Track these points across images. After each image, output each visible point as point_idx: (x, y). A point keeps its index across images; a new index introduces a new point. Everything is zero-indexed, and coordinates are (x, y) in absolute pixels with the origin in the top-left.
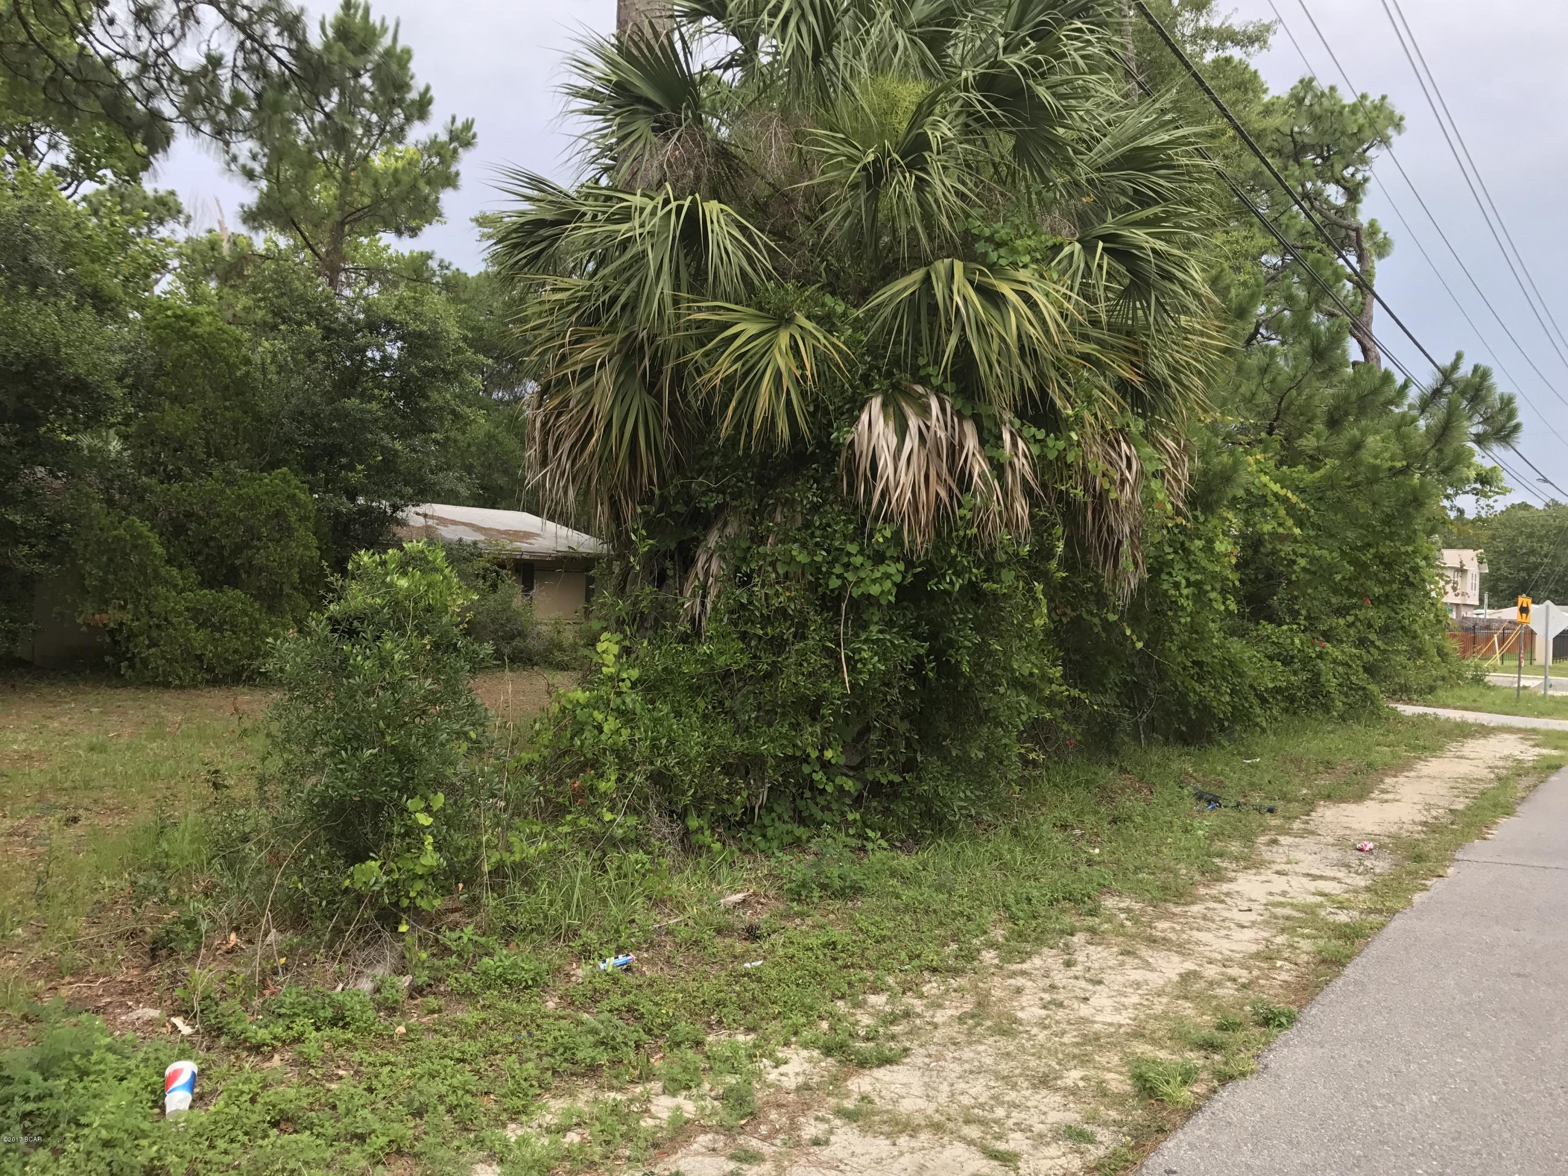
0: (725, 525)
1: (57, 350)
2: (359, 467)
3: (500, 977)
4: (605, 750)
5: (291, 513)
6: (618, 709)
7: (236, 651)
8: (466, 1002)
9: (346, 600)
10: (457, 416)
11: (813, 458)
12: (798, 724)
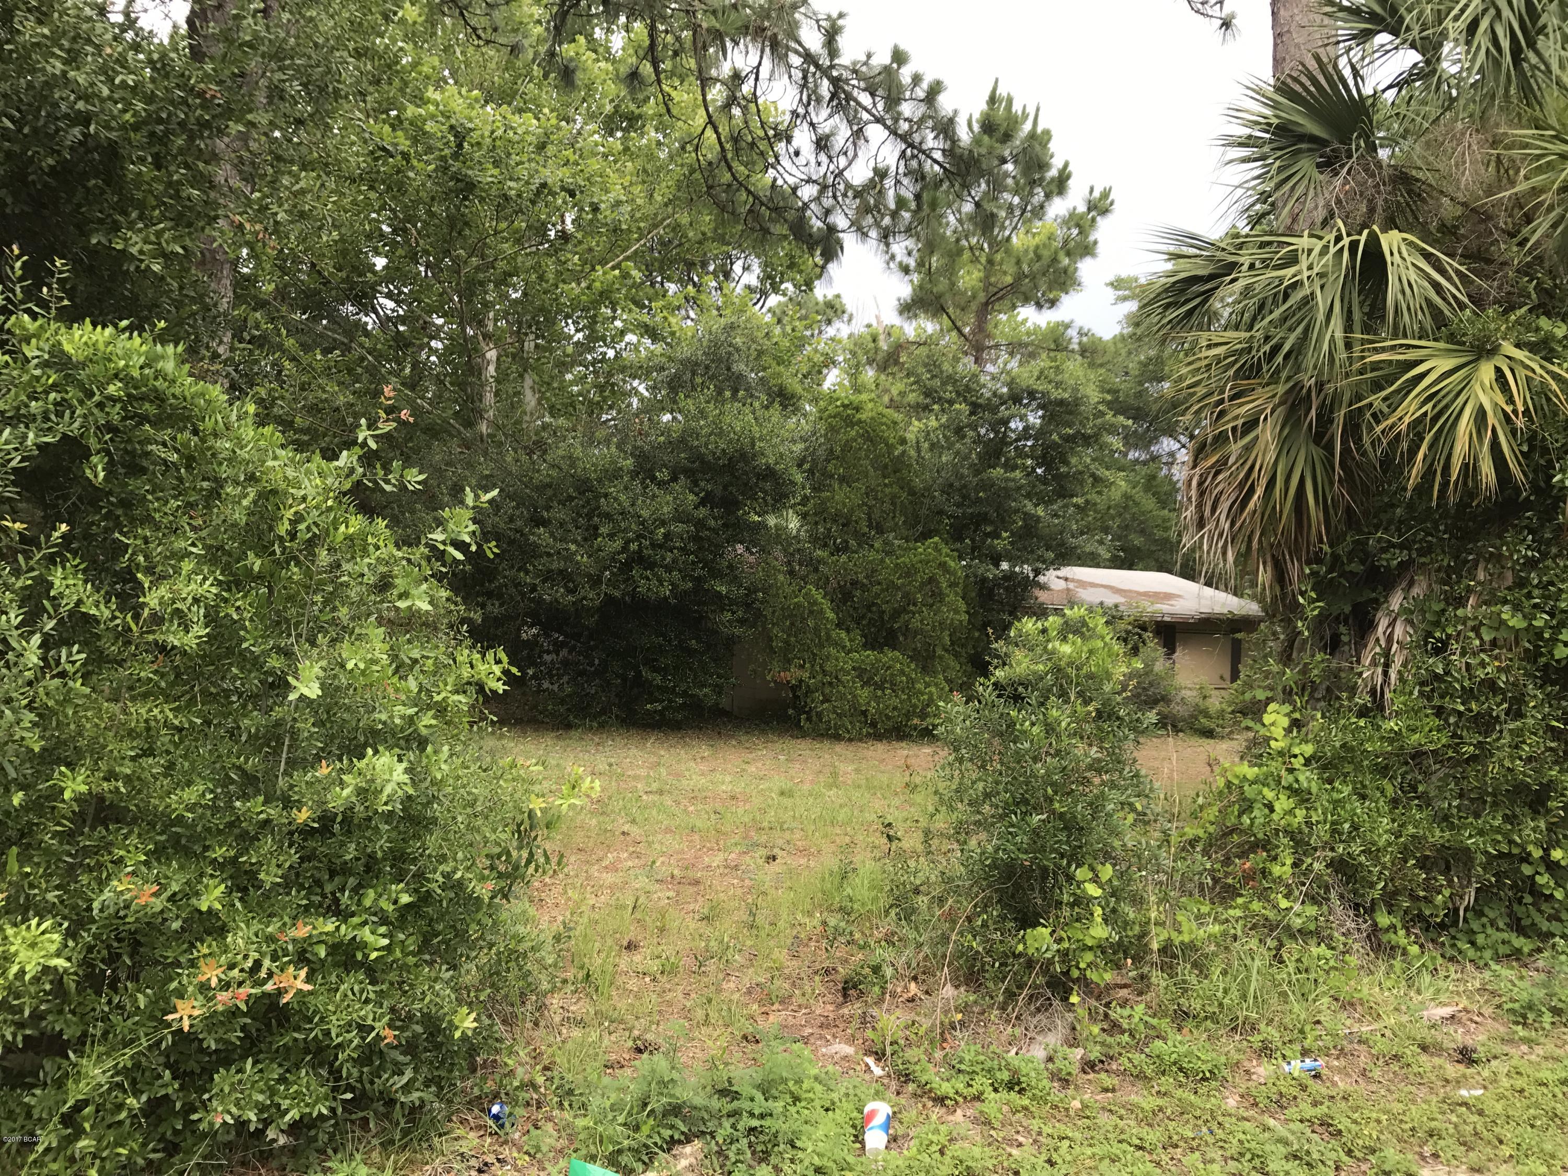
0: (1411, 584)
1: (753, 445)
2: (1005, 535)
3: (1175, 1063)
4: (1277, 830)
5: (942, 579)
6: (1289, 788)
7: (895, 708)
8: (1140, 1084)
9: (1011, 666)
10: (1097, 479)
11: (1527, 505)
12: (1515, 816)
